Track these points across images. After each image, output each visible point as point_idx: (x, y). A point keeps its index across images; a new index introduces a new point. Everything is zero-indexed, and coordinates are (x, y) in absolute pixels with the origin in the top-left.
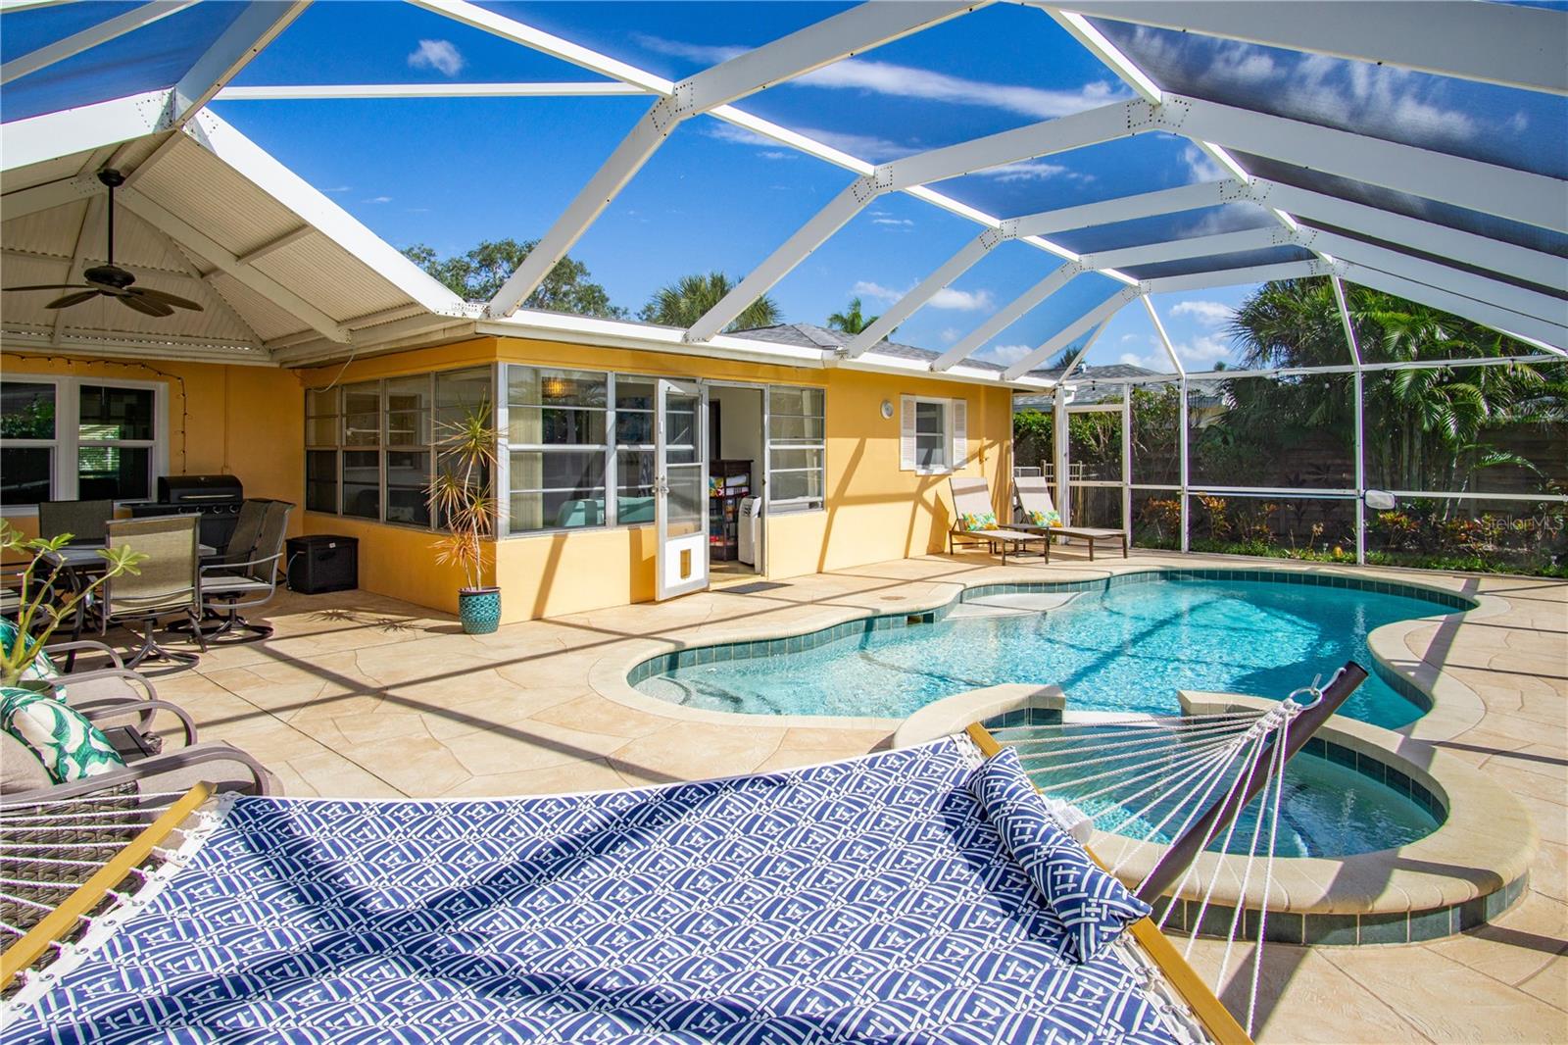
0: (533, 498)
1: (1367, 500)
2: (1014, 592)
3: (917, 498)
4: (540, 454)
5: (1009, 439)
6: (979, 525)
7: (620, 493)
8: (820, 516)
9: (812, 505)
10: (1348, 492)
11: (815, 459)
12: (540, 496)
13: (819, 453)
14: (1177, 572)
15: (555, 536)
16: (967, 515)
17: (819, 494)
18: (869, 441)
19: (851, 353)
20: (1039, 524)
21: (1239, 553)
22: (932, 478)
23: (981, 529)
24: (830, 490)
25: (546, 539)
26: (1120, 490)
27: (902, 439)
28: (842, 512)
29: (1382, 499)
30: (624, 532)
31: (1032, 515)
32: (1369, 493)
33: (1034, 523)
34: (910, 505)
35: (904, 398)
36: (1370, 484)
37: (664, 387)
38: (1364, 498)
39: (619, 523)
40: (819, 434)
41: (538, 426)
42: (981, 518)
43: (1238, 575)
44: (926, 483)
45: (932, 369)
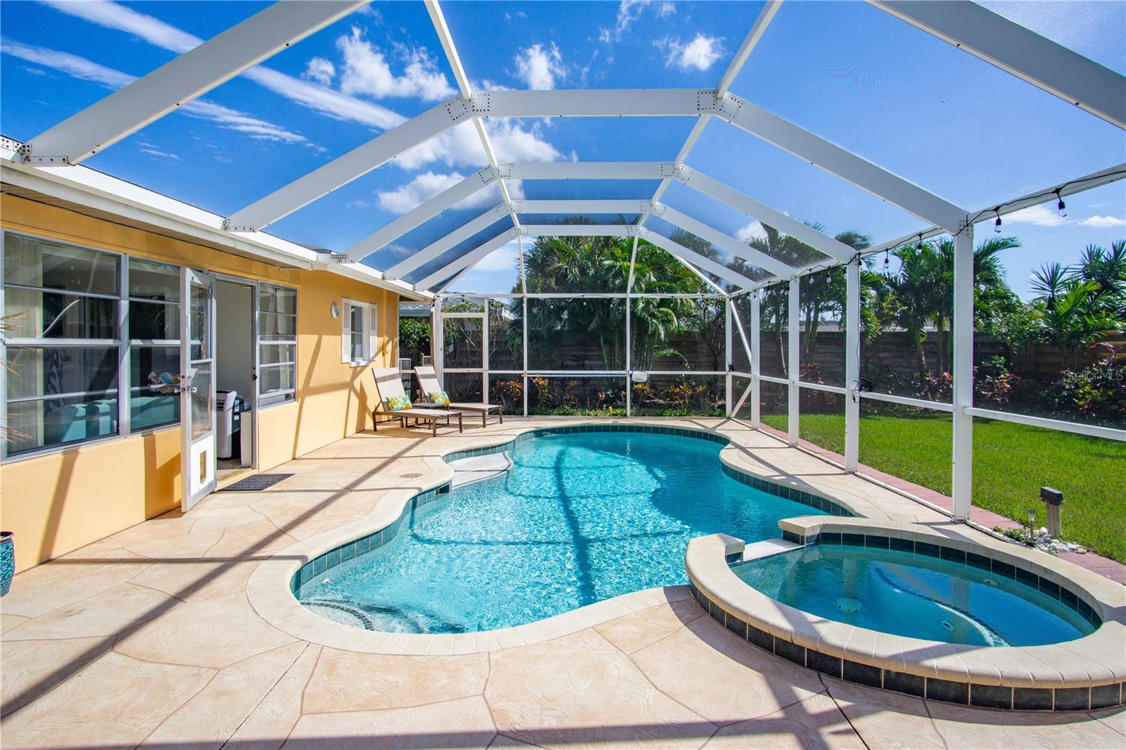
0: (32, 407)
1: (633, 377)
2: (463, 458)
3: (349, 386)
4: (40, 351)
5: (396, 337)
6: (400, 406)
7: (133, 395)
8: (293, 406)
9: (288, 397)
10: (623, 372)
11: (288, 353)
12: (40, 404)
13: (292, 348)
14: (542, 431)
15: (64, 453)
16: (390, 398)
17: (291, 387)
18: (324, 337)
19: (350, 257)
20: (437, 401)
21: (559, 414)
22: (359, 369)
23: (401, 409)
24: (300, 384)
25: (53, 459)
26: (481, 374)
27: (343, 335)
28: (309, 400)
29: (641, 376)
30: (138, 439)
31: (431, 395)
32: (635, 373)
33: (433, 402)
34: (346, 392)
35: (345, 300)
36: (634, 366)
37: (190, 277)
38: (631, 376)
39: (134, 430)
40: (292, 332)
41: (38, 314)
42: (400, 399)
43: (575, 430)
44: (356, 372)
45: (383, 278)
